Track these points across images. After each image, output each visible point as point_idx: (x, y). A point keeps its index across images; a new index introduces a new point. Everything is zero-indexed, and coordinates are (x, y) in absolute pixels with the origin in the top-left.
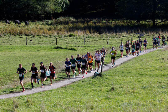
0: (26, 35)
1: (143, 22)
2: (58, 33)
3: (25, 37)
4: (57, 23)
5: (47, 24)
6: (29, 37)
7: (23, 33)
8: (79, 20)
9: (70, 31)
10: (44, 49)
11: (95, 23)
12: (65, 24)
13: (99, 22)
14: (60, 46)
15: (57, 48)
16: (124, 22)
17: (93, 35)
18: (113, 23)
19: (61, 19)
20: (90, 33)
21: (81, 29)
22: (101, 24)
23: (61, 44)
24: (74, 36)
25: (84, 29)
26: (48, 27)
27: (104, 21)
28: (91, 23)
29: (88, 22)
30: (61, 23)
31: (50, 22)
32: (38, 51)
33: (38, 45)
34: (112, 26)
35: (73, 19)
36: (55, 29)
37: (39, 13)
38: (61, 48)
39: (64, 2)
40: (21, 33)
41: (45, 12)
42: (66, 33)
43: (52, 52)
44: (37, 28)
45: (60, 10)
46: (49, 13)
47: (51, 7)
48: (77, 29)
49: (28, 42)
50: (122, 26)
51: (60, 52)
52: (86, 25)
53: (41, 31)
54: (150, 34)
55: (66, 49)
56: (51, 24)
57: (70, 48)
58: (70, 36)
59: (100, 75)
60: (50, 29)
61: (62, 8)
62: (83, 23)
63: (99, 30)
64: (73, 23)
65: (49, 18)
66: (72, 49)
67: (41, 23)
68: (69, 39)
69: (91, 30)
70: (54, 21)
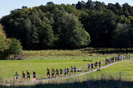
0: (72, 55)
1: (122, 49)
2: (85, 55)
3: (71, 56)
4: (85, 50)
5: (81, 51)
6: (73, 56)
7: (71, 55)
8: (95, 49)
9: (90, 54)
10: (79, 61)
11: (102, 50)
12: (89, 51)
13: (104, 49)
14: (86, 60)
15: (85, 60)
16: (114, 49)
17: (100, 55)
18: (109, 49)
19: (87, 48)
20: (99, 54)
21: (95, 52)
22: (104, 50)
23: (86, 59)
24: (92, 56)
25: (97, 52)
26: (81, 52)
27: (106, 49)
28: (100, 50)
29: (99, 49)
30: (87, 50)
31: (82, 50)
32: (77, 62)
33: (77, 60)
34: (109, 51)
35: (92, 48)
36: (84, 53)
37: (78, 46)
38: (86, 61)
39: (88, 41)
40: (70, 55)
41: (80, 45)
42: (89, 54)
43: (82, 62)
44: (76, 52)
45: (87, 45)
46: (82, 46)
47: (83, 43)
48: (94, 52)
49: (73, 58)
50: (113, 51)
51: (85, 62)
52: (98, 51)
53: (78, 53)
54: (124, 54)
55: (88, 61)
56: (83, 51)
57: (90, 60)
58: (91, 55)
59: (99, 70)
60: (82, 53)
61: (88, 44)
62: (96, 50)
63: (103, 53)
64: (92, 50)
65: (82, 48)
66: (90, 61)
67: (78, 50)
68: (90, 57)
69: (100, 53)
70: (84, 49)
